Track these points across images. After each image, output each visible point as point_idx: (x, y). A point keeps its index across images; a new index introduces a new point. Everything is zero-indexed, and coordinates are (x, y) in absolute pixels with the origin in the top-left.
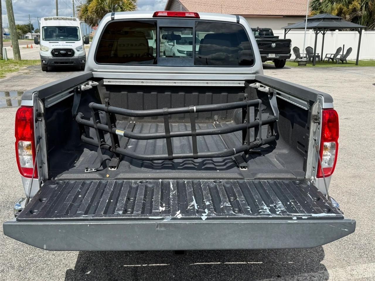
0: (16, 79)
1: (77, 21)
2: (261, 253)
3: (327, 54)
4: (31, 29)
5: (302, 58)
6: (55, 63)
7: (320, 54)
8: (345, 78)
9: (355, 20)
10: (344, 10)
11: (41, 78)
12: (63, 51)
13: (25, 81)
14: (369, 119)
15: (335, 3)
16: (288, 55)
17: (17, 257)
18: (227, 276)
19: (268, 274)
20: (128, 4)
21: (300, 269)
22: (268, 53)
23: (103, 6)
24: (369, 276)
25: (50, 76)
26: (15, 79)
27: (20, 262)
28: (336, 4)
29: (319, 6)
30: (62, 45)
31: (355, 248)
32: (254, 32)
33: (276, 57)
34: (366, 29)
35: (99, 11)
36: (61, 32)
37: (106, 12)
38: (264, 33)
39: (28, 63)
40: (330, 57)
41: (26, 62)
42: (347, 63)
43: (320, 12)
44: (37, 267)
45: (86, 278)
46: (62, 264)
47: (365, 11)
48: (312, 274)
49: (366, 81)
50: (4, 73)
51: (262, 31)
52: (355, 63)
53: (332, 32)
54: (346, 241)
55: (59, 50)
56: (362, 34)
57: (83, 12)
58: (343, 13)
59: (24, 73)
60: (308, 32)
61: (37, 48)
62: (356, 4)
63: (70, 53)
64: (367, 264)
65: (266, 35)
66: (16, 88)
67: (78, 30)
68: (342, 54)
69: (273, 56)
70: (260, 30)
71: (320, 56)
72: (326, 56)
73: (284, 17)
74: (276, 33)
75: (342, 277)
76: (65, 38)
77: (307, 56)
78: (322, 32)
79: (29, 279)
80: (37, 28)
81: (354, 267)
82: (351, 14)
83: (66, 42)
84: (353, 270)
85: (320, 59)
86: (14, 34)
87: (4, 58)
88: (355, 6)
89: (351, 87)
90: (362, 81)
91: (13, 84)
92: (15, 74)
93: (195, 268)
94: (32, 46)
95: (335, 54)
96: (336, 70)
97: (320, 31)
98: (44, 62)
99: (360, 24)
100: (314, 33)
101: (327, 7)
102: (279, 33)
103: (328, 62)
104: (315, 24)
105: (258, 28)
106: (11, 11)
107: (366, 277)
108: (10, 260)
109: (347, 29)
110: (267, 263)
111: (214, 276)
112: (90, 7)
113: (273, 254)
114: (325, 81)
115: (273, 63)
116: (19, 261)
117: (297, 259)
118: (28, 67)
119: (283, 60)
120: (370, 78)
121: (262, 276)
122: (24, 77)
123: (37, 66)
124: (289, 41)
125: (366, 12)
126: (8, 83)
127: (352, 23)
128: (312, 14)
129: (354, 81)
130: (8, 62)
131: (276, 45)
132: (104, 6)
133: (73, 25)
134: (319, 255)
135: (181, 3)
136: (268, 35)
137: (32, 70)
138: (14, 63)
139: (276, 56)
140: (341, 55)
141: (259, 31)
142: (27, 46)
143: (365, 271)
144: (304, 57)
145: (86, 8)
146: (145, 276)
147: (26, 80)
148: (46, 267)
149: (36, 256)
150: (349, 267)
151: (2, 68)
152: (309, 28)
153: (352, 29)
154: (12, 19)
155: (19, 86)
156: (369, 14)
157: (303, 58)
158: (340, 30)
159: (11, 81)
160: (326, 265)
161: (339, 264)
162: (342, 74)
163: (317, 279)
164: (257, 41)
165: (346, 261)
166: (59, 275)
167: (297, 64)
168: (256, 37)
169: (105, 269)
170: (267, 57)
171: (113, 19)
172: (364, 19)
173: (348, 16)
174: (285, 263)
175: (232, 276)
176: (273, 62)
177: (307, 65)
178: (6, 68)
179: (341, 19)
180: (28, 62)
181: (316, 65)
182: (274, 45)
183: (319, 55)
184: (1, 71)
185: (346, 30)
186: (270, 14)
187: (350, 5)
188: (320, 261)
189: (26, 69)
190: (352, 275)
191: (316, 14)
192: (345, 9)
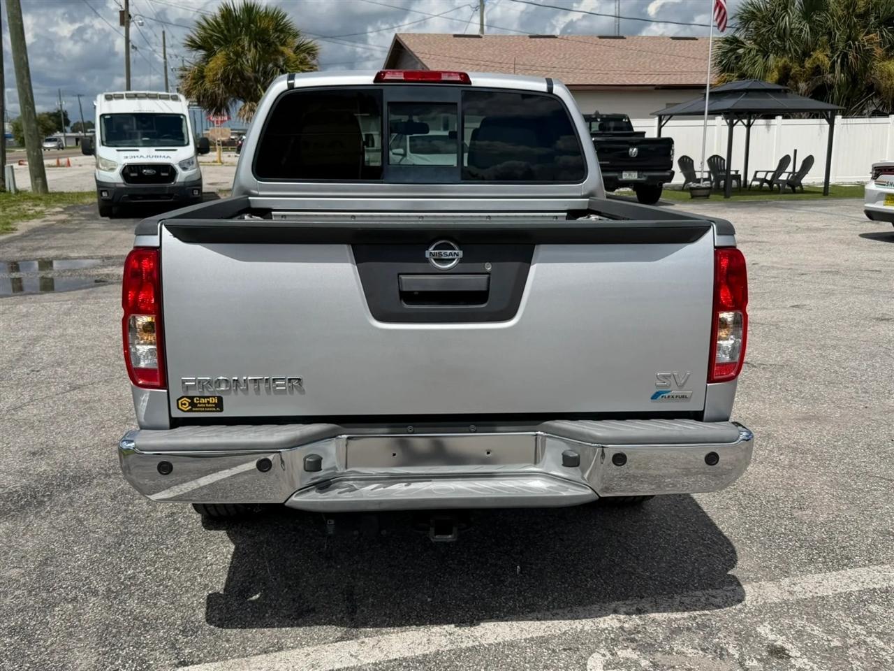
0: (43, 234)
1: (180, 101)
2: (607, 557)
3: (756, 172)
4: (63, 123)
5: (698, 181)
6: (132, 196)
7: (741, 173)
8: (797, 224)
9: (820, 92)
10: (793, 71)
11: (100, 232)
12: (149, 169)
13: (63, 238)
14: (847, 307)
15: (772, 56)
16: (668, 174)
17: (99, 574)
18: (538, 597)
19: (621, 593)
20: (298, 63)
21: (686, 584)
22: (621, 171)
23: (239, 67)
24: (825, 594)
25: (119, 227)
26: (40, 235)
27: (107, 583)
28: (775, 58)
29: (737, 63)
30: (147, 155)
31: (801, 546)
32: (588, 123)
33: (639, 179)
34: (845, 115)
35: (231, 78)
36: (144, 125)
37: (245, 79)
38: (612, 124)
39: (66, 200)
40: (763, 177)
41: (61, 197)
42: (802, 191)
43: (738, 77)
44: (145, 591)
45: (249, 607)
46: (196, 584)
47: (841, 72)
48: (710, 591)
49: (846, 229)
50: (10, 221)
51: (606, 120)
52: (822, 191)
53: (768, 120)
54: (782, 535)
55: (140, 167)
56: (835, 126)
57: (194, 81)
58: (792, 79)
59: (58, 221)
60: (711, 121)
61: (80, 166)
62: (821, 56)
63: (167, 174)
64: (824, 574)
65: (615, 129)
66: (44, 254)
67: (184, 123)
68: (791, 170)
69: (633, 176)
70: (602, 119)
71: (740, 175)
72: (755, 176)
73: (656, 89)
74: (638, 125)
75: (771, 597)
76: (153, 140)
77: (712, 178)
78: (745, 121)
79: (131, 611)
80: (76, 121)
81: (796, 580)
82: (810, 79)
83: (156, 150)
84: (794, 584)
85: (742, 183)
86: (31, 133)
87: (8, 189)
88: (818, 63)
89: (809, 243)
90: (836, 229)
91: (35, 244)
92: (36, 223)
93: (472, 586)
94: (69, 162)
95: (775, 172)
96: (777, 206)
97: (741, 120)
98: (104, 194)
99: (832, 103)
100: (726, 124)
101: (754, 64)
102: (646, 126)
103: (759, 190)
104: (728, 103)
105: (597, 114)
106: (25, 81)
107: (819, 595)
108: (86, 580)
109: (802, 113)
110: (618, 574)
111: (512, 597)
112: (210, 70)
113: (630, 559)
114: (751, 231)
115: (633, 194)
116: (105, 582)
117: (681, 567)
118: (64, 209)
119: (656, 186)
120: (853, 222)
121: (609, 596)
122: (60, 231)
123: (86, 205)
124: (669, 142)
125: (843, 75)
126: (25, 244)
127: (813, 100)
128: (720, 82)
129: (818, 230)
130: (18, 197)
131: (640, 150)
132: (241, 67)
133: (171, 110)
134: (726, 560)
135: (419, 60)
136: (621, 129)
137: (77, 215)
138: (33, 199)
139: (639, 177)
140: (790, 173)
141: (599, 120)
142: (58, 161)
143: (818, 585)
144: (705, 180)
145: (201, 71)
146: (371, 600)
147: (65, 235)
148: (163, 591)
149: (141, 572)
150: (787, 580)
151: (4, 209)
152: (713, 113)
153: (814, 114)
154: (27, 100)
155: (51, 248)
156: (850, 80)
157: (702, 180)
158: (785, 117)
159: (31, 239)
160: (738, 576)
161: (767, 574)
162: (792, 215)
163: (721, 600)
164: (595, 142)
165: (781, 569)
166: (192, 603)
167: (688, 195)
168: (592, 135)
169: (287, 592)
170: (620, 179)
171: (291, 86)
172: (839, 90)
173: (803, 86)
174: (656, 574)
175: (548, 598)
176: (634, 189)
177: (711, 196)
178: (14, 211)
179: (786, 91)
180: (64, 197)
181: (731, 197)
182: (634, 151)
183: (739, 173)
184: (5, 218)
185: (800, 117)
186: (623, 83)
187: (807, 59)
188: (727, 570)
189: (61, 213)
190: (791, 593)
191: (731, 81)
192: (796, 68)
